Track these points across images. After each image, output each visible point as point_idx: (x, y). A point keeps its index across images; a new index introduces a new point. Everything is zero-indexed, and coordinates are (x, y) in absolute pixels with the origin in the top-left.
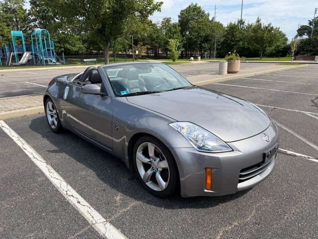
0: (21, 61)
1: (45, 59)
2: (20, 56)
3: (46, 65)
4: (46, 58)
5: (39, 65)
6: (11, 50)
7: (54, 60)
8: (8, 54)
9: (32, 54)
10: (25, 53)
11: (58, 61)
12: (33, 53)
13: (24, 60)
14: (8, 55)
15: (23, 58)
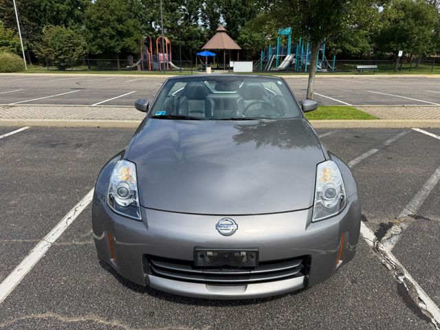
0: (280, 66)
2: (282, 59)
7: (320, 66)
9: (295, 57)
10: (288, 56)
11: (325, 66)
12: (297, 55)
14: (269, 58)
15: (283, 62)
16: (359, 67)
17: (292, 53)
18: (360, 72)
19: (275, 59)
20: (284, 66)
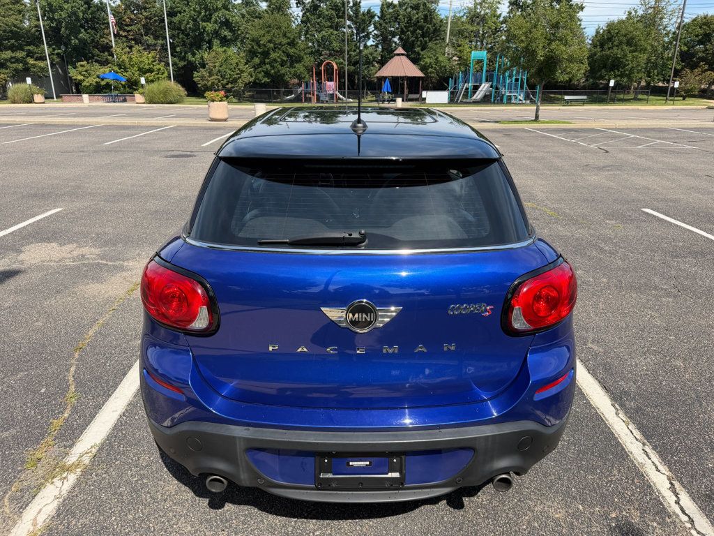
0: (475, 96)
1: (508, 94)
2: (476, 88)
3: (507, 103)
4: (510, 92)
5: (498, 103)
6: (466, 81)
7: (521, 97)
8: (461, 85)
9: (491, 87)
10: (483, 85)
11: (527, 97)
12: (494, 84)
13: (479, 95)
14: (460, 87)
15: (478, 93)
16: (567, 97)
17: (487, 81)
18: (568, 103)
19: (467, 89)
20: (479, 97)
